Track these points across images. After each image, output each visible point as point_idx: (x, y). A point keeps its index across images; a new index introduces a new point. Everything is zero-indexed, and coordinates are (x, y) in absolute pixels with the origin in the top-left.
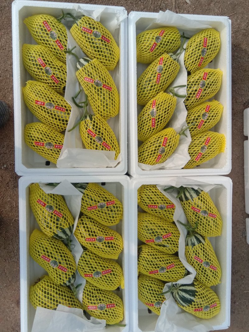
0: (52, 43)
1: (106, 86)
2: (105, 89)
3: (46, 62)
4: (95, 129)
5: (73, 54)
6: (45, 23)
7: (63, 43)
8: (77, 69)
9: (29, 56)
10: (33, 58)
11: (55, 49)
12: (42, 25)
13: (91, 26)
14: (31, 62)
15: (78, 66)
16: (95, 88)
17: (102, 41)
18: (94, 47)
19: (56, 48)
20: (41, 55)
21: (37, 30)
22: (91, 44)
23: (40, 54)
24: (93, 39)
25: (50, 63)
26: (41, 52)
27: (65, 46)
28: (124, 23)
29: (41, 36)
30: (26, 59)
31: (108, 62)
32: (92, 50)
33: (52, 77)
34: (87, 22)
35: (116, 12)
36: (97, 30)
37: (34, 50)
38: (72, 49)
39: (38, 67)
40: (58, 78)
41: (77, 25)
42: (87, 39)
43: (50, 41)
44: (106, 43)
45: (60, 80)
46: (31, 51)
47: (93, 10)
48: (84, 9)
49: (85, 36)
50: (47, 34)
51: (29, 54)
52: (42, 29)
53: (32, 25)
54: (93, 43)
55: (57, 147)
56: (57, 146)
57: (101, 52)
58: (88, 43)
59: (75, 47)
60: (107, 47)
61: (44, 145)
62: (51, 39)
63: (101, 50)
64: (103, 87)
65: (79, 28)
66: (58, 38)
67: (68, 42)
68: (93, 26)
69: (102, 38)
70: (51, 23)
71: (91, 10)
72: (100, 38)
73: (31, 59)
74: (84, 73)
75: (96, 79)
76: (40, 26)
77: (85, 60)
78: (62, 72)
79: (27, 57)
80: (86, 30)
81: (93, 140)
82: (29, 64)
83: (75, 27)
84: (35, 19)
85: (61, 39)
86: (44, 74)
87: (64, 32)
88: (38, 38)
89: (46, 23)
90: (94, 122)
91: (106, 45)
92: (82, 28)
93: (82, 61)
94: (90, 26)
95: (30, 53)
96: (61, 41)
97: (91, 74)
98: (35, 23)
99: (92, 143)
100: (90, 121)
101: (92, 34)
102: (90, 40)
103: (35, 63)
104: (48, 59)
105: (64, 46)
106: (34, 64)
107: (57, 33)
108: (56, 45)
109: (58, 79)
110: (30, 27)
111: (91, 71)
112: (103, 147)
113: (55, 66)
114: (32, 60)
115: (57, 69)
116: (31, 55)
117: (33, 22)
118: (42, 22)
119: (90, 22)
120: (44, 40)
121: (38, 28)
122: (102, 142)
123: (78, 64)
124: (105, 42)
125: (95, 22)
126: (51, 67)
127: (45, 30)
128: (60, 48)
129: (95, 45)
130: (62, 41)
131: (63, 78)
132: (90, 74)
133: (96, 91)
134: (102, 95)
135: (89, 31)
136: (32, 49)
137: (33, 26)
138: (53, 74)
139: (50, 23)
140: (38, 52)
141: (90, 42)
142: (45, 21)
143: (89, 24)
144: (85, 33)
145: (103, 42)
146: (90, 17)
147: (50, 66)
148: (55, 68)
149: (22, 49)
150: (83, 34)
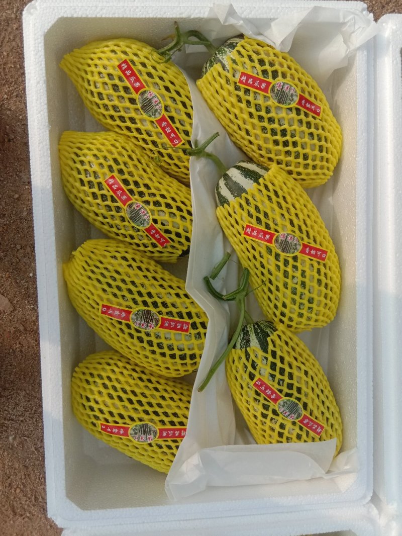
0: (149, 127)
1: (311, 248)
2: (307, 258)
3: (132, 186)
4: (276, 380)
5: (209, 156)
6: (125, 66)
7: (178, 125)
8: (223, 201)
9: (79, 173)
10: (92, 179)
11: (154, 143)
12: (117, 73)
13: (267, 67)
14: (86, 188)
15: (225, 192)
16: (277, 257)
17: (298, 111)
18: (274, 132)
19: (158, 141)
20: (115, 167)
21: (101, 90)
22: (266, 124)
23: (112, 163)
24: (273, 110)
25: (142, 189)
26: (116, 156)
27: (187, 133)
28: (365, 53)
29: (115, 108)
30: (71, 180)
31: (310, 170)
32: (266, 140)
33: (148, 230)
34: (255, 57)
35: (341, 20)
36: (285, 81)
37: (95, 152)
38: (208, 143)
39: (109, 203)
40: (167, 231)
41: (224, 67)
42: (253, 110)
43: (142, 121)
44: (310, 119)
45: (173, 236)
46: (84, 155)
47: (270, 16)
48: (243, 16)
49: (248, 102)
50: (132, 101)
51: (79, 166)
52: (115, 88)
53: (84, 75)
54: (271, 120)
55: (167, 436)
56: (164, 434)
57: (295, 144)
58: (255, 121)
59: (217, 134)
60: (313, 130)
61: (130, 431)
62: (145, 116)
63: (294, 139)
64: (303, 252)
65: (230, 75)
66: (163, 112)
67: (194, 121)
68: (274, 68)
69: (300, 103)
70: (144, 65)
71: (265, 16)
72: (293, 105)
73: (85, 180)
74: (245, 214)
75: (281, 232)
76: (110, 76)
77: (247, 173)
78: (178, 213)
79: (75, 173)
80: (250, 81)
81: (270, 410)
82: (82, 195)
83: (215, 74)
84: (92, 56)
85: (173, 114)
86: (126, 223)
87: (181, 91)
88: (106, 113)
89: (129, 68)
90: (274, 354)
91: (309, 125)
92: (238, 75)
93: (235, 175)
94: (264, 68)
95: (82, 162)
96: (172, 118)
97: (266, 215)
98: (93, 68)
99: (269, 418)
100: (261, 353)
101: (269, 95)
102: (263, 113)
103: (99, 193)
104: (137, 178)
105: (182, 136)
106: (94, 196)
107: (163, 96)
108: (158, 134)
109: (166, 236)
110: (80, 80)
111: (266, 206)
112: (301, 429)
113: (158, 198)
114: (89, 182)
115: (163, 208)
116: (87, 167)
117: (89, 66)
118: (117, 63)
119: (263, 56)
120: (122, 119)
121: (105, 84)
122: (299, 415)
123: (222, 183)
124: (306, 115)
125: (275, 55)
126: (147, 203)
127: (126, 89)
128: (172, 140)
129: (276, 126)
130: (176, 121)
131: (181, 231)
132: (261, 216)
133: (281, 264)
134: (298, 274)
135: (260, 84)
136: (89, 149)
137: (89, 77)
138: (151, 221)
139: (140, 67)
140: (105, 158)
141: (261, 118)
142: (125, 62)
143: (262, 62)
144: (247, 92)
145: (302, 116)
146: (260, 38)
147: (144, 199)
148: (157, 204)
149: (59, 150)
150: (241, 93)
